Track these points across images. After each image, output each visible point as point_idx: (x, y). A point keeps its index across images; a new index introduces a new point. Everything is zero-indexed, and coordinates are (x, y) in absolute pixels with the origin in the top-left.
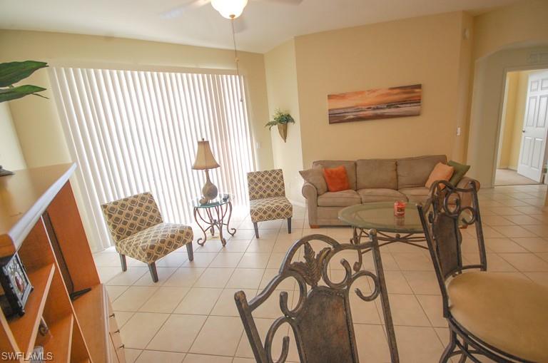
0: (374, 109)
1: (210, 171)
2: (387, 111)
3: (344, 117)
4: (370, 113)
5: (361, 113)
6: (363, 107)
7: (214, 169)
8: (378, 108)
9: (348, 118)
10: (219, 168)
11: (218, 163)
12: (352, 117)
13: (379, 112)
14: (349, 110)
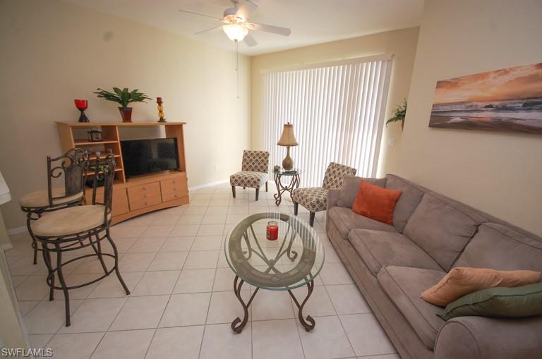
0: (498, 109)
1: (291, 147)
2: (523, 116)
3: (449, 118)
4: (488, 115)
5: (474, 114)
6: (480, 104)
7: (294, 147)
8: (504, 108)
9: (452, 121)
10: (297, 147)
11: (297, 141)
12: (458, 120)
13: (504, 115)
14: (458, 108)
